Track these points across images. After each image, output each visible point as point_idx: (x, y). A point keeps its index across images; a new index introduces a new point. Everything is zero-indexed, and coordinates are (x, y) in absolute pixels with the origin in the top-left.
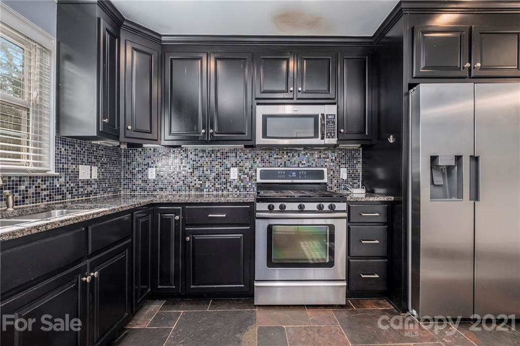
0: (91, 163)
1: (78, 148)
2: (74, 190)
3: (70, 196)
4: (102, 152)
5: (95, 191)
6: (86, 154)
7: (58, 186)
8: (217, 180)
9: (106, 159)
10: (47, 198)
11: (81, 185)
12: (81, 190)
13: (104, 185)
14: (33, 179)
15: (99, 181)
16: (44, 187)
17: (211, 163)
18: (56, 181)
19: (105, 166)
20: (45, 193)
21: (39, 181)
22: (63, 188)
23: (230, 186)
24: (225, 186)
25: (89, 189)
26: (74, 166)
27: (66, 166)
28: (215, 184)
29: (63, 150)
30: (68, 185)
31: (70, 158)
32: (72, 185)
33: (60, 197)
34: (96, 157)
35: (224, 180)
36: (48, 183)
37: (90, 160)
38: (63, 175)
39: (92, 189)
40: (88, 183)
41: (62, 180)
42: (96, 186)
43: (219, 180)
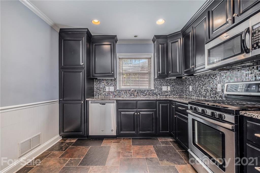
0: (167, 85)
1: (162, 81)
2: (160, 94)
3: (159, 95)
4: (172, 81)
5: (169, 95)
6: (165, 82)
7: (155, 92)
8: (211, 92)
9: (174, 84)
10: (152, 95)
11: (163, 92)
12: (163, 94)
13: (174, 93)
14: (148, 91)
15: (171, 92)
16: (151, 92)
17: (209, 82)
18: (154, 91)
19: (174, 86)
20: (151, 94)
21: (150, 91)
22: (157, 93)
23: (218, 96)
24: (215, 95)
25: (167, 94)
26: (160, 87)
27: (157, 87)
28: (211, 94)
29: (157, 82)
30: (158, 92)
31: (159, 84)
32: (160, 92)
33: (156, 95)
34: (169, 83)
35: (215, 92)
36: (152, 92)
37: (167, 84)
38: (157, 89)
39: (168, 94)
40: (166, 92)
41: (156, 91)
42: (170, 93)
43: (212, 92)
